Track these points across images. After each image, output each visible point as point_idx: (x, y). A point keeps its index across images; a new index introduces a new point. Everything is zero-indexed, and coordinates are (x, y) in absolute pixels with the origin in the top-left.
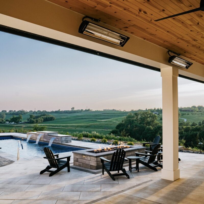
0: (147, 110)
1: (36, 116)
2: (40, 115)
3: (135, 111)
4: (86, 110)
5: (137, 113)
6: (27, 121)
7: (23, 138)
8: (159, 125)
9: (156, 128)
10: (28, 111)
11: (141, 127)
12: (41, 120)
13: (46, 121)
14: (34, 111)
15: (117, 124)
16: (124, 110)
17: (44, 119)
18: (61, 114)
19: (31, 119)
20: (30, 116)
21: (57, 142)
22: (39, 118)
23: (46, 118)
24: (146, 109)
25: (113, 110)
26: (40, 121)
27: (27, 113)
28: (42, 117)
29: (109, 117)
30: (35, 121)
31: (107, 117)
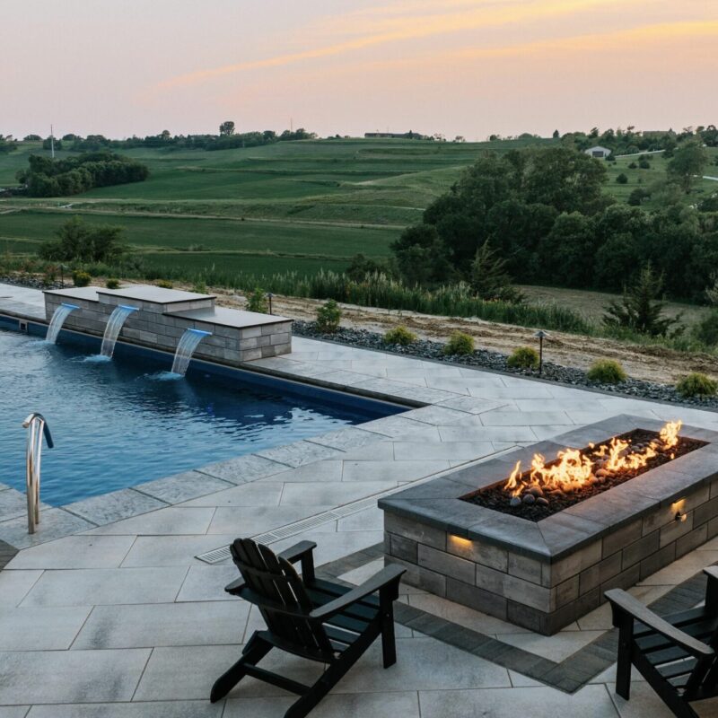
0: (561, 135)
1: (60, 163)
2: (78, 155)
3: (508, 142)
4: (287, 137)
5: (518, 153)
6: (16, 185)
7: (26, 318)
8: (615, 209)
9: (601, 220)
10: (21, 139)
11: (533, 214)
12: (84, 179)
13: (106, 185)
14: (50, 140)
15: (431, 201)
16: (458, 138)
17: (97, 175)
18: (172, 150)
19: (35, 178)
20: (32, 160)
21: (217, 353)
22: (74, 171)
23: (108, 172)
24: (556, 134)
25: (410, 135)
26: (79, 185)
27: (14, 145)
28: (87, 164)
29: (394, 168)
30: (56, 182)
31: (383, 168)
